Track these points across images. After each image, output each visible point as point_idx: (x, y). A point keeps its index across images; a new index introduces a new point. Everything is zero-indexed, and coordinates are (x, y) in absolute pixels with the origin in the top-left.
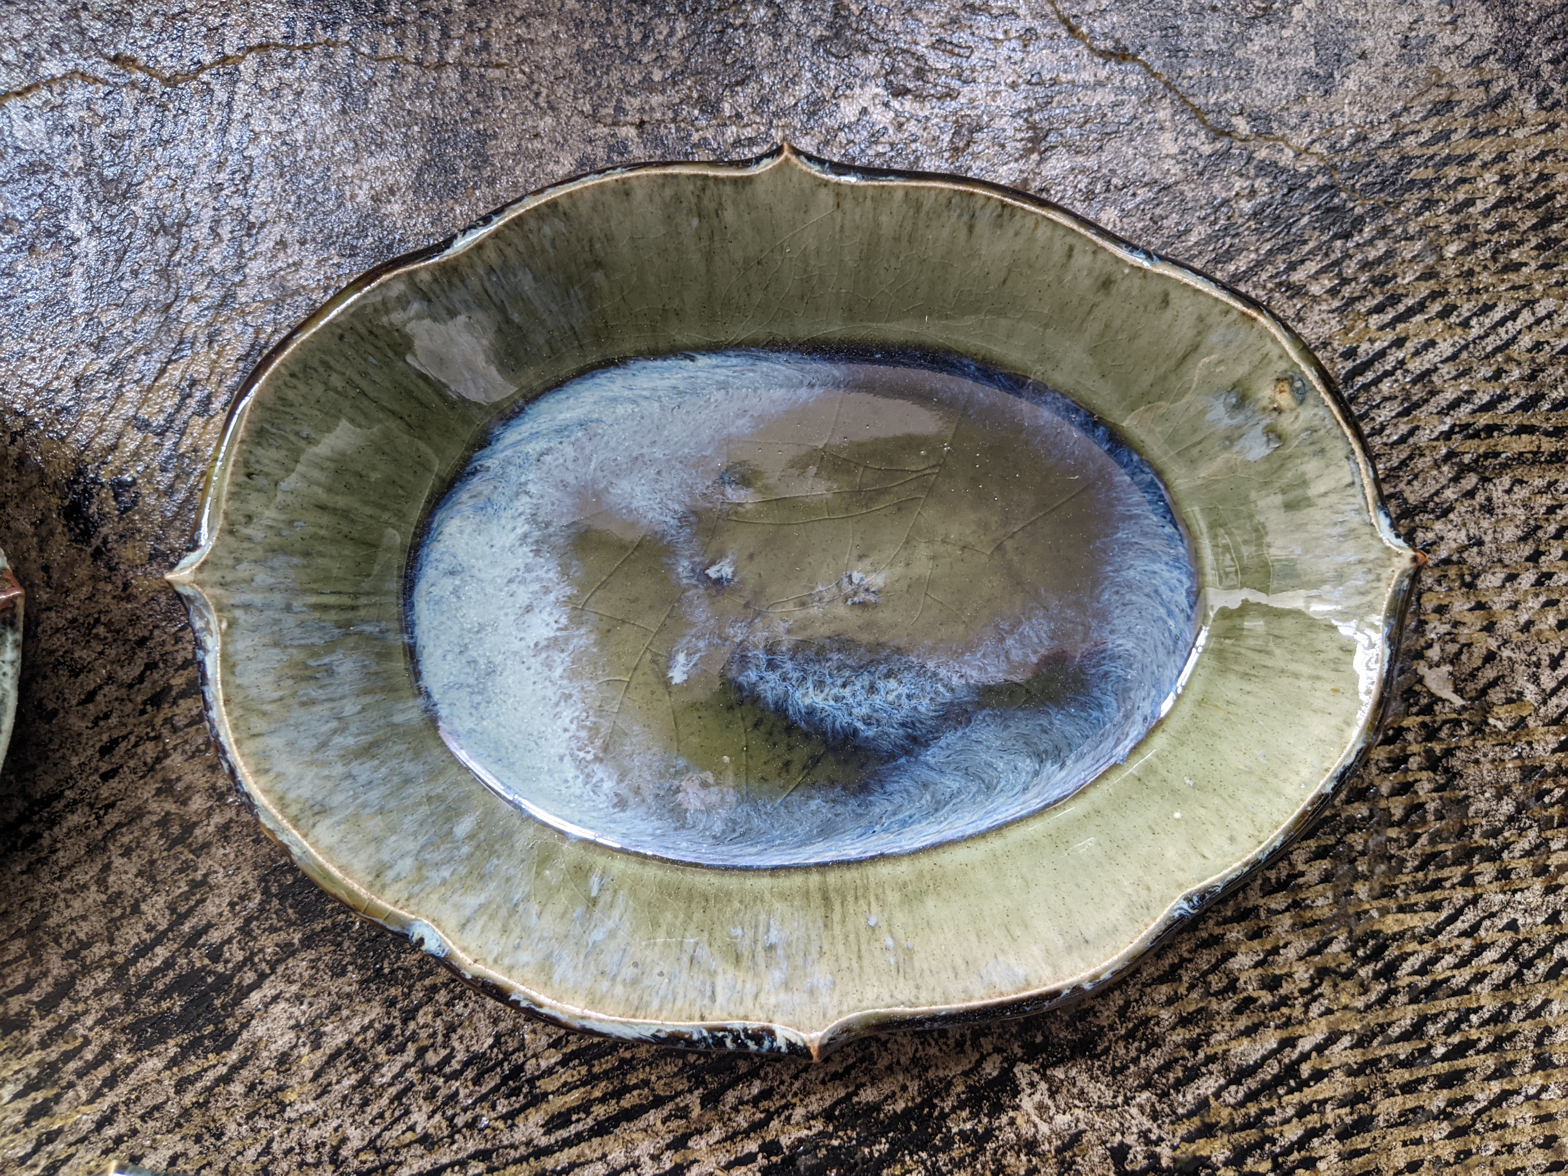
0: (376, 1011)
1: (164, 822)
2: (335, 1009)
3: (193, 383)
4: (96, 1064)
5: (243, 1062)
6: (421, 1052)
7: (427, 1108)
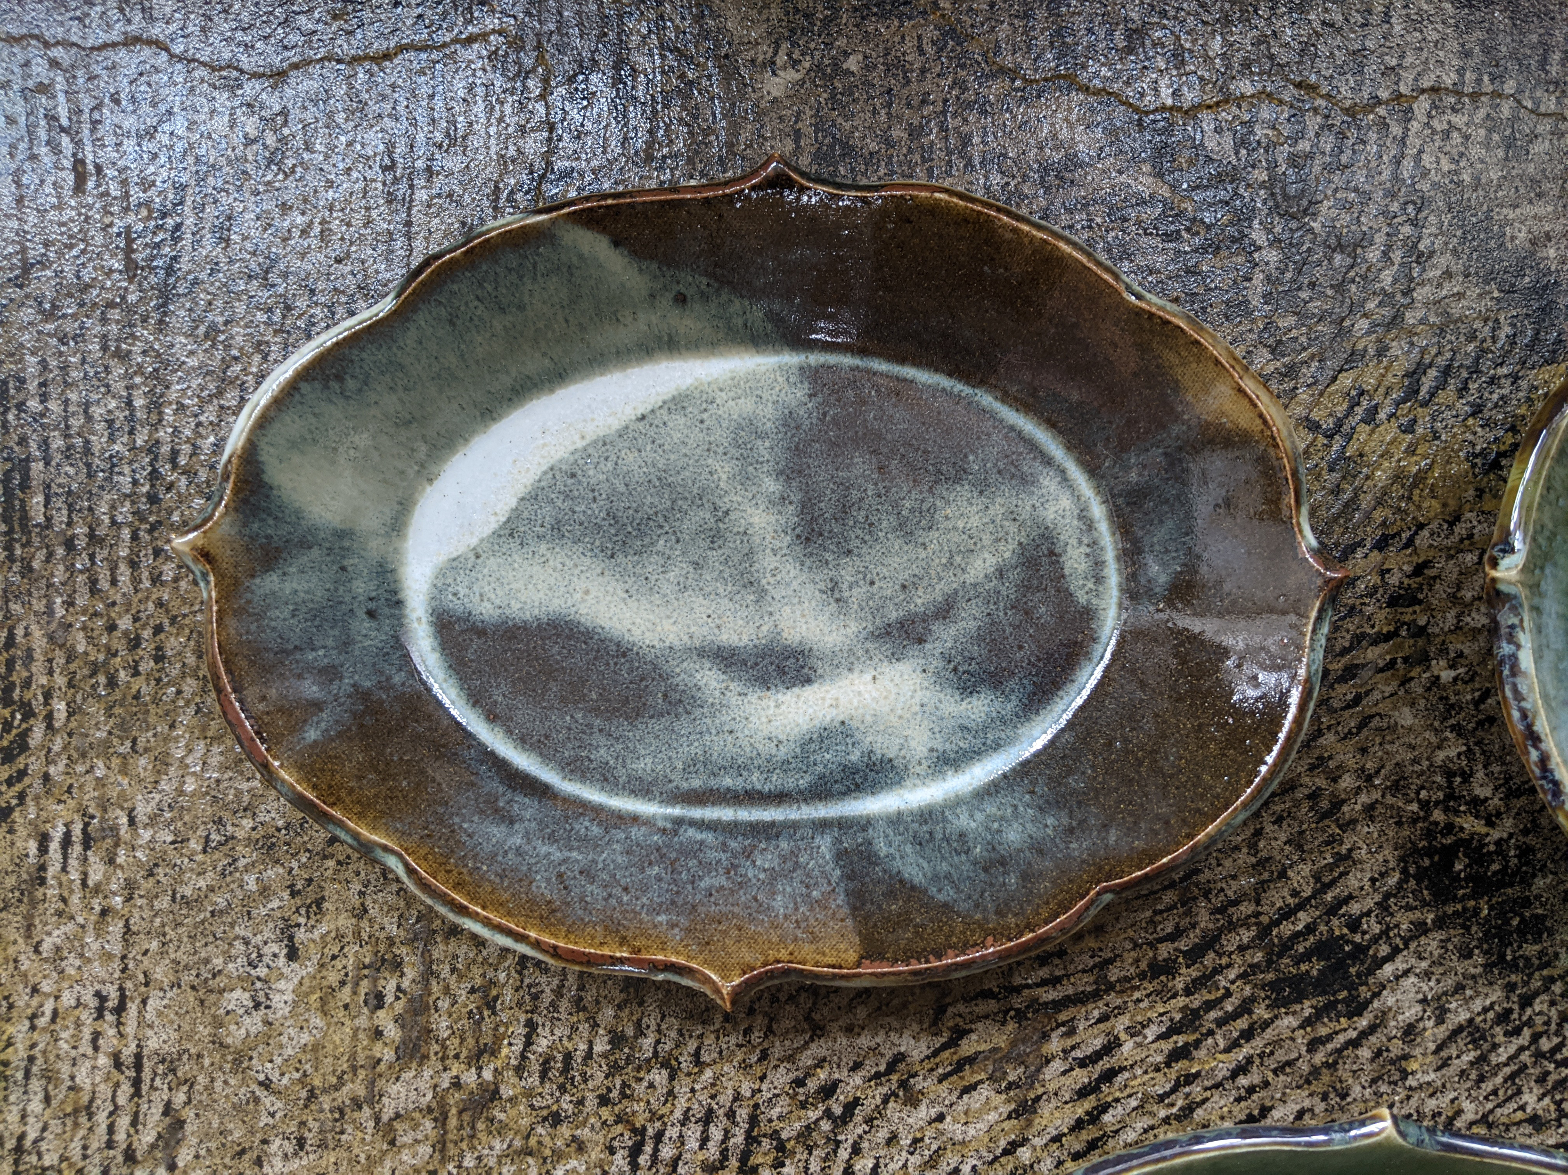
0: (1496, 995)
1: (1314, 796)
2: (1459, 988)
3: (1362, 393)
4: (1235, 1016)
5: (1372, 1029)
6: (1535, 1038)
7: (1538, 1090)
